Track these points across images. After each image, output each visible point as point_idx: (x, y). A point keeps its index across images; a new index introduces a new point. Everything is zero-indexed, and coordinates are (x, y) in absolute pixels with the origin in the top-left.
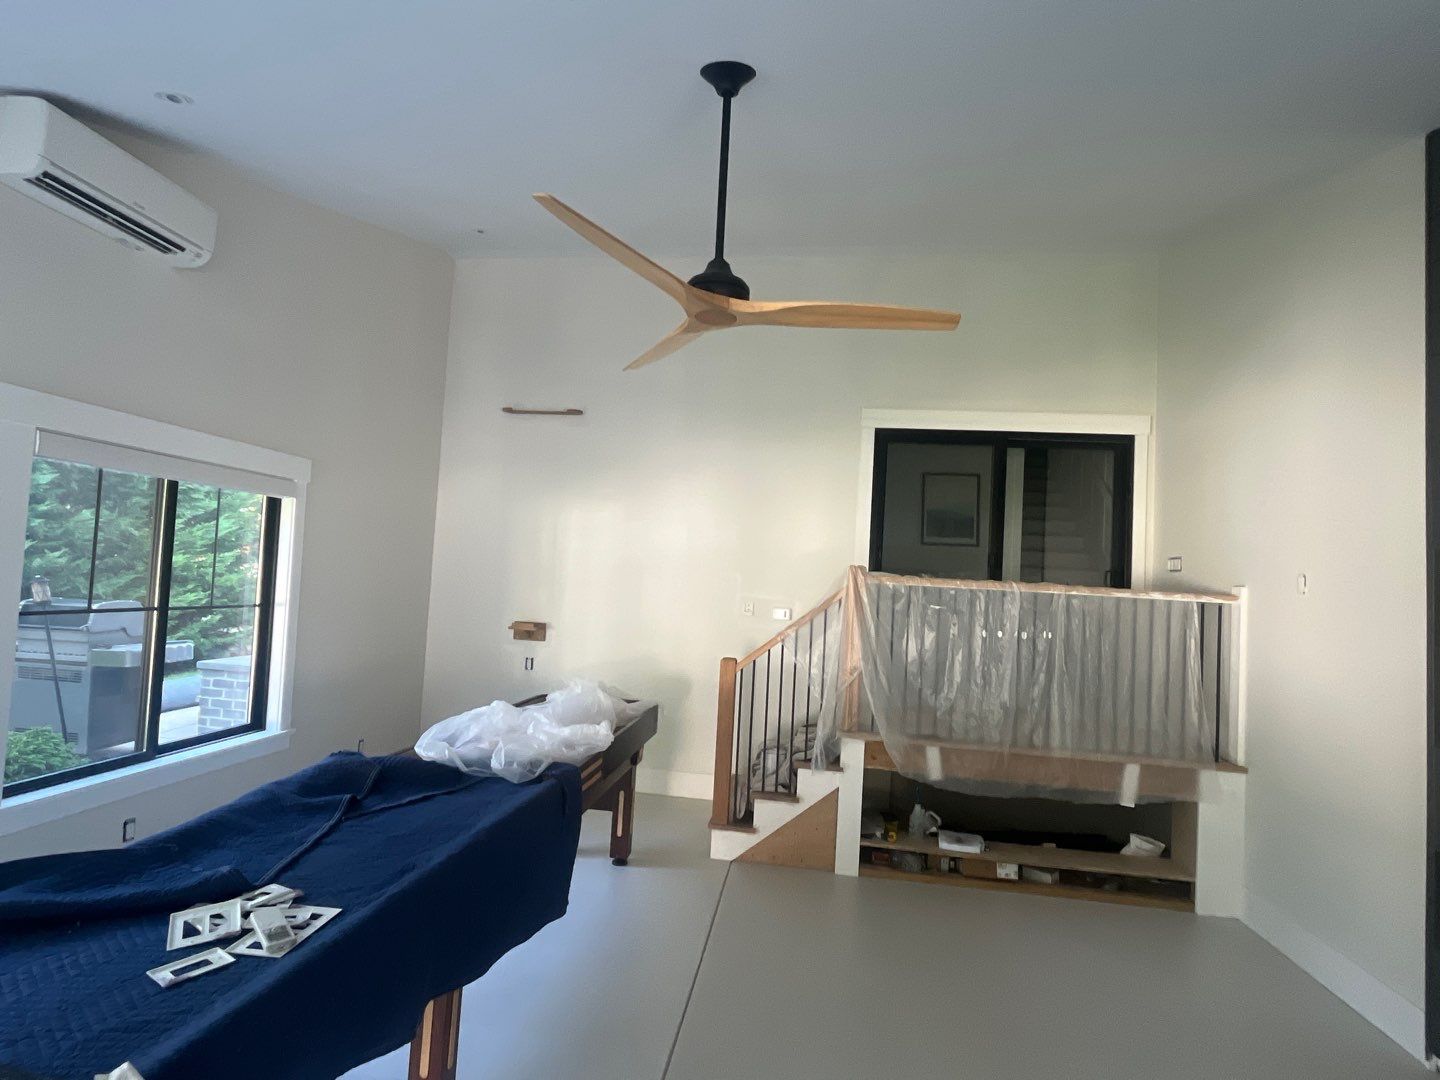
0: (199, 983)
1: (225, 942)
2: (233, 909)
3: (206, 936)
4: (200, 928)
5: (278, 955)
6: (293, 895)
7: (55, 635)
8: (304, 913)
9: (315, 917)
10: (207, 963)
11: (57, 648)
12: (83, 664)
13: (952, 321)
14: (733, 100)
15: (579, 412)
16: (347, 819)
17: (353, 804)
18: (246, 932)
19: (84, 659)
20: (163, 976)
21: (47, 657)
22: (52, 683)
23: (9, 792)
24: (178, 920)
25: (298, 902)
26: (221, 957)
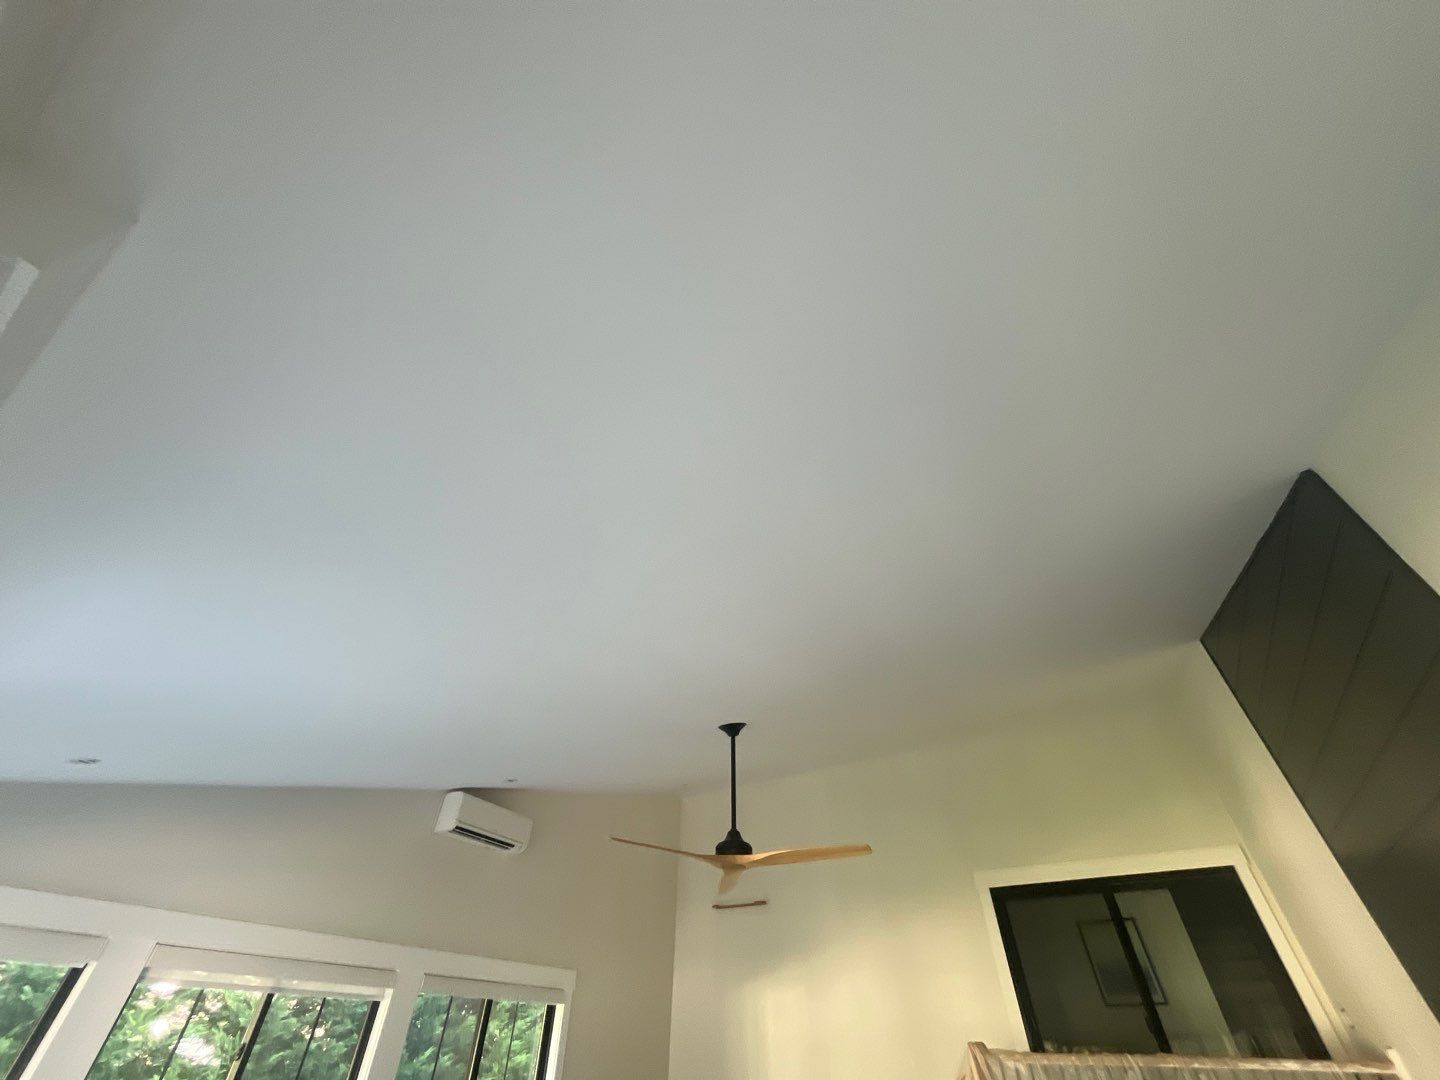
13: (867, 849)
14: (737, 738)
15: (764, 903)
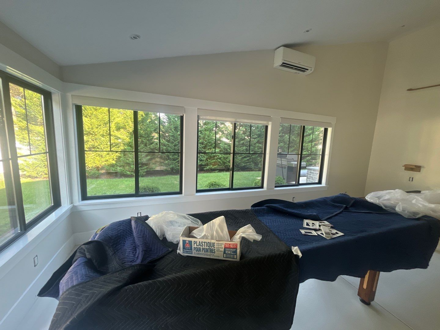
0: (310, 236)
1: (316, 230)
2: (317, 223)
3: (311, 227)
4: (310, 225)
5: (328, 239)
6: (331, 225)
7: (282, 159)
8: (334, 231)
9: (337, 233)
10: (311, 233)
11: (282, 162)
12: (286, 165)
16: (344, 211)
17: (346, 208)
18: (320, 230)
19: (286, 164)
20: (303, 232)
21: (281, 163)
22: (281, 168)
23: (276, 187)
24: (306, 221)
25: (332, 227)
26: (314, 233)
